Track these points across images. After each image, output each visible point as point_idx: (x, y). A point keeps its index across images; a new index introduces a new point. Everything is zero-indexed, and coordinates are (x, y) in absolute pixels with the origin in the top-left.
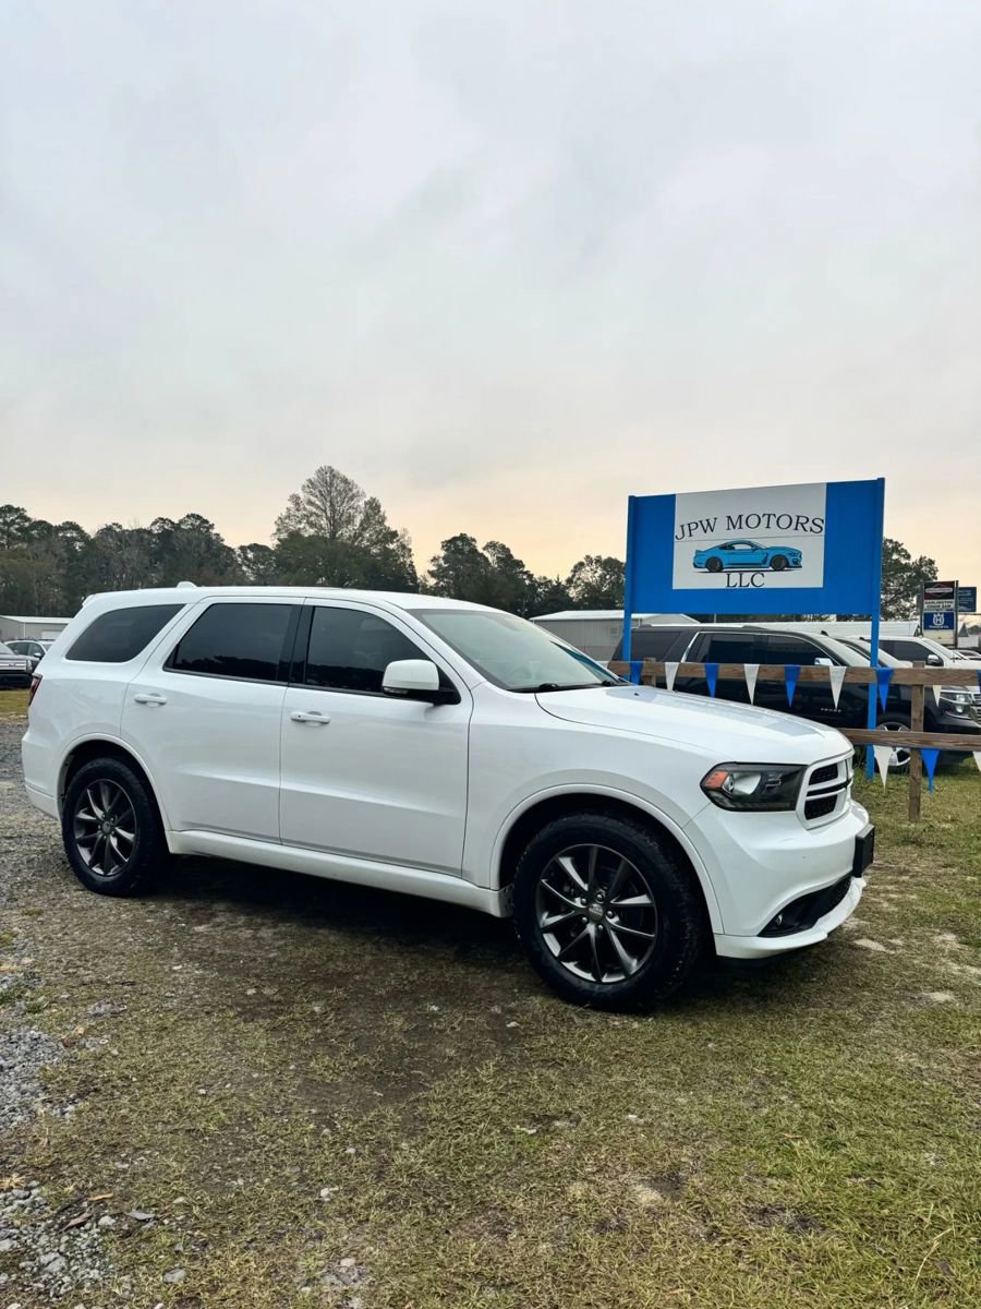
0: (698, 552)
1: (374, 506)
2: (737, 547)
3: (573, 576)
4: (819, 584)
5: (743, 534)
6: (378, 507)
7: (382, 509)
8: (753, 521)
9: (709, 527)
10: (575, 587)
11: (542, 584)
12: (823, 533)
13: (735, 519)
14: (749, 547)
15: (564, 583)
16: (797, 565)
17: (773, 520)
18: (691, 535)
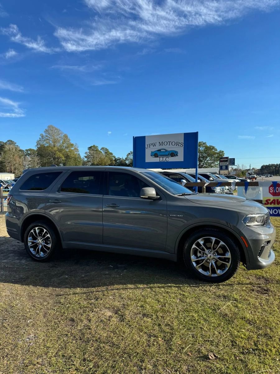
0: (152, 152)
1: (66, 136)
2: (162, 150)
3: (127, 157)
4: (182, 160)
5: (163, 147)
6: (67, 136)
7: (68, 137)
8: (165, 143)
9: (154, 145)
10: (128, 160)
11: (118, 159)
12: (183, 146)
13: (161, 143)
14: (165, 151)
15: (124, 159)
16: (177, 155)
17: (171, 143)
18: (150, 147)
